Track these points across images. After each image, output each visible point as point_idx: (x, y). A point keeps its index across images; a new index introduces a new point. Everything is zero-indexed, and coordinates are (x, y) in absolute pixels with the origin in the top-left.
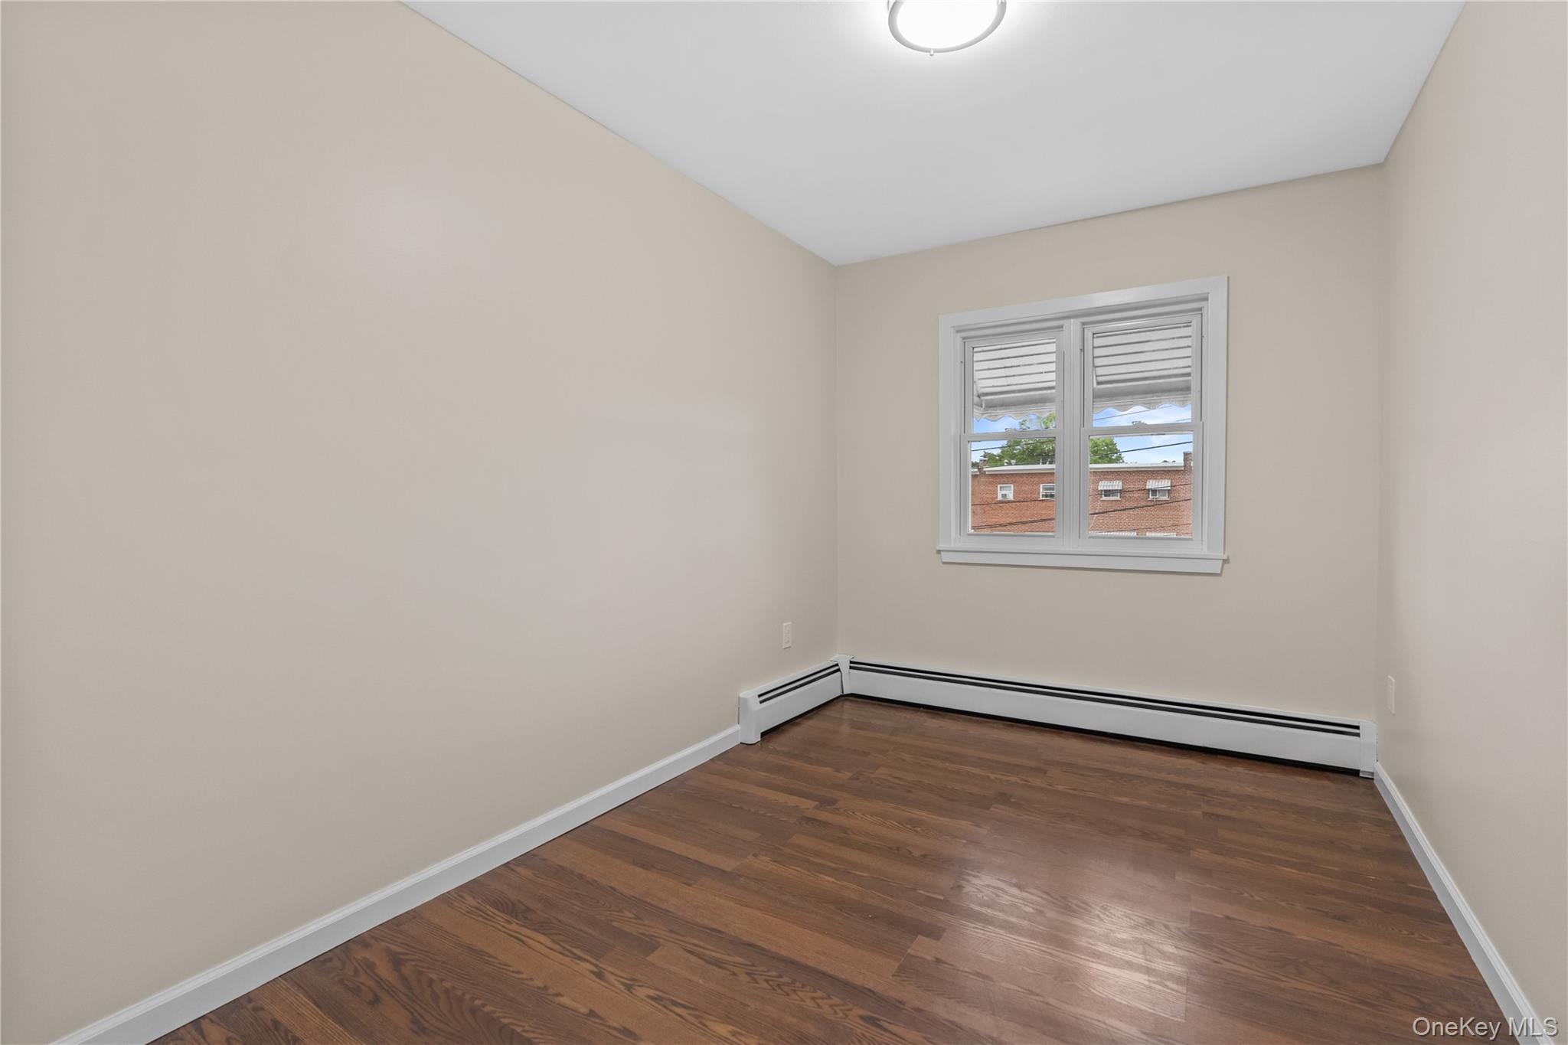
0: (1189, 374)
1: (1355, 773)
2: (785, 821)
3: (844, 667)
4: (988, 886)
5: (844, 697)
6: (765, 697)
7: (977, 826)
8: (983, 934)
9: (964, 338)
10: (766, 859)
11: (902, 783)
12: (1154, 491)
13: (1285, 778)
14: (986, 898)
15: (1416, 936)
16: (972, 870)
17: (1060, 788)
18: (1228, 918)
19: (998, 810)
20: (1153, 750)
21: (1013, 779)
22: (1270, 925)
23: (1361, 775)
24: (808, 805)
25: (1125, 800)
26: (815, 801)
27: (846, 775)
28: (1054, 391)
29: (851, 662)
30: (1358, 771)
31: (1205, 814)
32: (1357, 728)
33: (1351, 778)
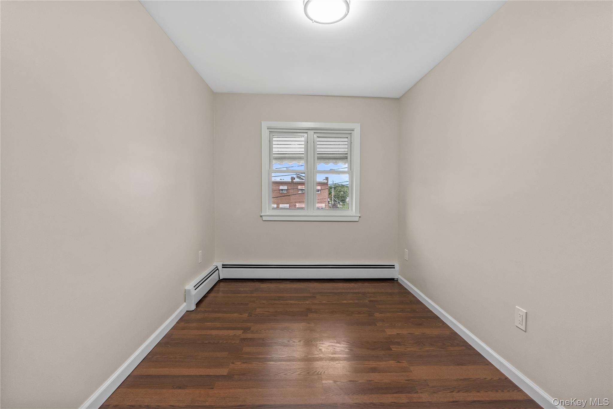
0: (347, 154)
1: (393, 279)
2: (235, 343)
3: (220, 268)
4: (329, 346)
5: (221, 281)
6: (196, 287)
7: (309, 324)
8: (341, 365)
9: (270, 132)
10: (239, 363)
11: (269, 313)
12: (282, 190)
13: (378, 284)
14: (331, 351)
15: (437, 324)
16: (320, 341)
17: (324, 302)
18: (398, 334)
19: (311, 315)
20: (340, 282)
21: (307, 302)
22: (409, 332)
23: (395, 280)
24: (239, 332)
25: (345, 302)
26: (242, 330)
27: (245, 315)
28: (303, 155)
29: (223, 265)
30: (394, 279)
31: (369, 301)
32: (394, 266)
33: (393, 281)
